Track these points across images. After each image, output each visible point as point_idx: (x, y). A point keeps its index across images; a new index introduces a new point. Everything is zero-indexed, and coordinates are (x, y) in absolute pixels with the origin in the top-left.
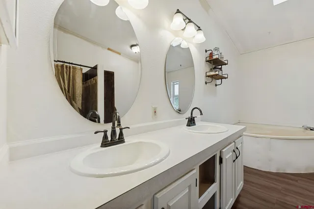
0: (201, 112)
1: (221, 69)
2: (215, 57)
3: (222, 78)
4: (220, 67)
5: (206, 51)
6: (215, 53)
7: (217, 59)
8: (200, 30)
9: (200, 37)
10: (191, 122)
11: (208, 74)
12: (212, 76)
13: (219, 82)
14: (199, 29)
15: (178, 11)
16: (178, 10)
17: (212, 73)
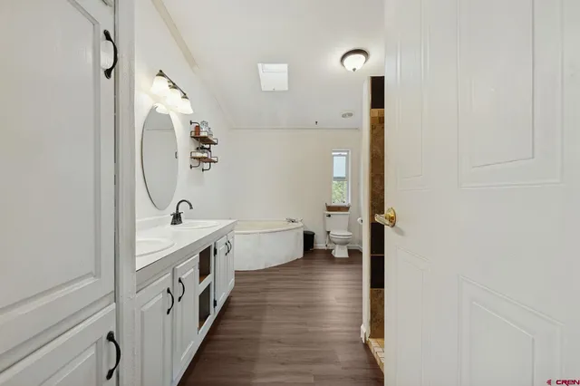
0: (191, 205)
1: (209, 149)
2: (203, 134)
3: (210, 161)
4: (207, 146)
5: (191, 123)
6: (203, 129)
7: (205, 137)
8: (186, 98)
9: (186, 107)
10: (177, 219)
11: (194, 155)
12: (199, 159)
13: (206, 166)
14: (185, 96)
15: (161, 74)
16: (161, 71)
17: (199, 155)
